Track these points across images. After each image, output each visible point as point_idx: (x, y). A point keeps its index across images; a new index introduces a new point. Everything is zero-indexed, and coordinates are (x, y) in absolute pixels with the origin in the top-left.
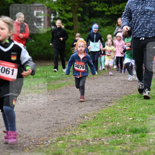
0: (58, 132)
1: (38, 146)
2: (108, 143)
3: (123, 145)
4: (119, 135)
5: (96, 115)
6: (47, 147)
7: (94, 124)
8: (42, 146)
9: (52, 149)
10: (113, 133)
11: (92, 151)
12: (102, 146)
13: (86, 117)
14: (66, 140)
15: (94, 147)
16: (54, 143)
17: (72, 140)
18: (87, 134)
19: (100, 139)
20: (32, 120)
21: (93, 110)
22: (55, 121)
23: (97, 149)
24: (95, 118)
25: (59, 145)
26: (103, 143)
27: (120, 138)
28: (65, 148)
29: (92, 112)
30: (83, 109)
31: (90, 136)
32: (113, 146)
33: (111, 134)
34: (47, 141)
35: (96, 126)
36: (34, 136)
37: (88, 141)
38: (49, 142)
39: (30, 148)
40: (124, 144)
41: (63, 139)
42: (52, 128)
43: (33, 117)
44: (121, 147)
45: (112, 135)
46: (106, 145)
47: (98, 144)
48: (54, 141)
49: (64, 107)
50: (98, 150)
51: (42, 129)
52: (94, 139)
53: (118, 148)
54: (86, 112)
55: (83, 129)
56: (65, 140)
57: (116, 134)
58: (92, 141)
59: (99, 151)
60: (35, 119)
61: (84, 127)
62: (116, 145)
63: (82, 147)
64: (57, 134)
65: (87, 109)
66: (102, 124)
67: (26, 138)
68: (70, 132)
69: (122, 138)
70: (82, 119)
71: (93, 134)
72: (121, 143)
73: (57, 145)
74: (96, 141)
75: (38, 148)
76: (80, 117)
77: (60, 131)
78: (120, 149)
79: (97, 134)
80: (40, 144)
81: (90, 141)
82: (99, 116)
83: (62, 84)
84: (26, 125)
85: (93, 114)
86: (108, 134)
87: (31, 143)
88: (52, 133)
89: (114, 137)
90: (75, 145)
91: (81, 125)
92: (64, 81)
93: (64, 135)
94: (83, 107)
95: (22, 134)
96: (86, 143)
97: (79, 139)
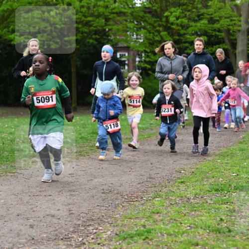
0: (153, 188)
1: (133, 203)
2: (212, 202)
3: (229, 205)
4: (223, 193)
5: (194, 170)
6: (143, 204)
7: (194, 180)
8: (137, 203)
9: (149, 207)
10: (217, 190)
11: (195, 211)
12: (205, 205)
13: (182, 171)
14: (164, 197)
15: (196, 205)
16: (150, 200)
17: (170, 197)
18: (187, 191)
19: (202, 197)
20: (123, 174)
21: (190, 164)
22: (148, 175)
23: (200, 208)
24: (193, 172)
25: (156, 203)
26: (207, 202)
27: (225, 196)
28: (164, 206)
29: (189, 166)
30: (178, 162)
31: (191, 193)
32: (218, 206)
33: (213, 192)
34: (142, 198)
35: (196, 182)
36: (126, 192)
37: (188, 199)
38: (144, 198)
39: (123, 205)
40: (230, 203)
41: (160, 196)
42: (146, 183)
43: (123, 170)
44: (228, 206)
45: (215, 192)
46: (210, 204)
47: (201, 202)
48: (150, 198)
49: (156, 160)
50: (202, 209)
51: (134, 184)
52: (195, 197)
53: (224, 207)
54: (182, 166)
55: (181, 185)
56: (162, 197)
57: (220, 191)
58: (194, 199)
59: (203, 211)
60: (125, 172)
61: (182, 182)
62: (222, 204)
63: (183, 205)
64: (153, 190)
65: (182, 162)
66: (202, 179)
67: (117, 193)
68: (167, 188)
69: (227, 197)
70: (179, 173)
71: (194, 191)
72: (227, 202)
73: (154, 203)
74: (197, 199)
75: (132, 206)
76: (176, 171)
77: (155, 187)
78: (227, 209)
79: (198, 191)
80: (134, 201)
81: (191, 199)
82: (198, 170)
83: (151, 134)
84: (116, 179)
85: (190, 168)
86: (211, 191)
87: (124, 199)
88: (146, 189)
89: (217, 195)
90: (175, 203)
91: (178, 180)
92: (154, 131)
93: (160, 191)
94: (178, 160)
95: (113, 189)
96: (187, 201)
97: (178, 197)
